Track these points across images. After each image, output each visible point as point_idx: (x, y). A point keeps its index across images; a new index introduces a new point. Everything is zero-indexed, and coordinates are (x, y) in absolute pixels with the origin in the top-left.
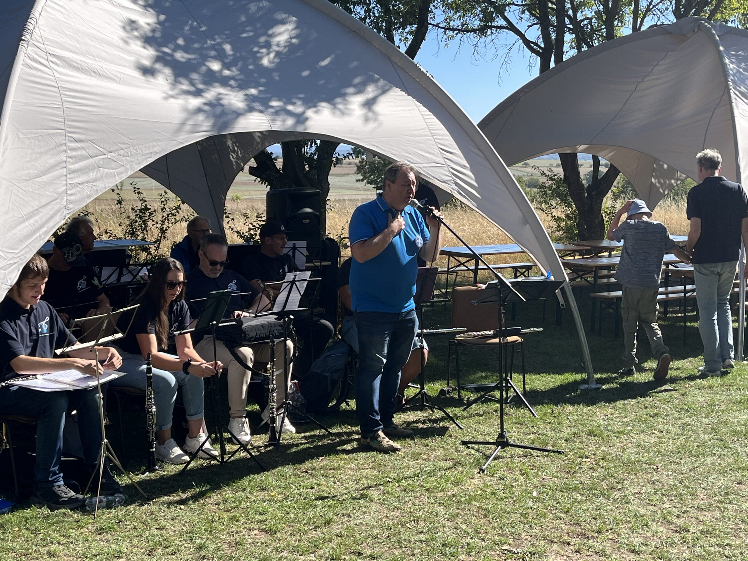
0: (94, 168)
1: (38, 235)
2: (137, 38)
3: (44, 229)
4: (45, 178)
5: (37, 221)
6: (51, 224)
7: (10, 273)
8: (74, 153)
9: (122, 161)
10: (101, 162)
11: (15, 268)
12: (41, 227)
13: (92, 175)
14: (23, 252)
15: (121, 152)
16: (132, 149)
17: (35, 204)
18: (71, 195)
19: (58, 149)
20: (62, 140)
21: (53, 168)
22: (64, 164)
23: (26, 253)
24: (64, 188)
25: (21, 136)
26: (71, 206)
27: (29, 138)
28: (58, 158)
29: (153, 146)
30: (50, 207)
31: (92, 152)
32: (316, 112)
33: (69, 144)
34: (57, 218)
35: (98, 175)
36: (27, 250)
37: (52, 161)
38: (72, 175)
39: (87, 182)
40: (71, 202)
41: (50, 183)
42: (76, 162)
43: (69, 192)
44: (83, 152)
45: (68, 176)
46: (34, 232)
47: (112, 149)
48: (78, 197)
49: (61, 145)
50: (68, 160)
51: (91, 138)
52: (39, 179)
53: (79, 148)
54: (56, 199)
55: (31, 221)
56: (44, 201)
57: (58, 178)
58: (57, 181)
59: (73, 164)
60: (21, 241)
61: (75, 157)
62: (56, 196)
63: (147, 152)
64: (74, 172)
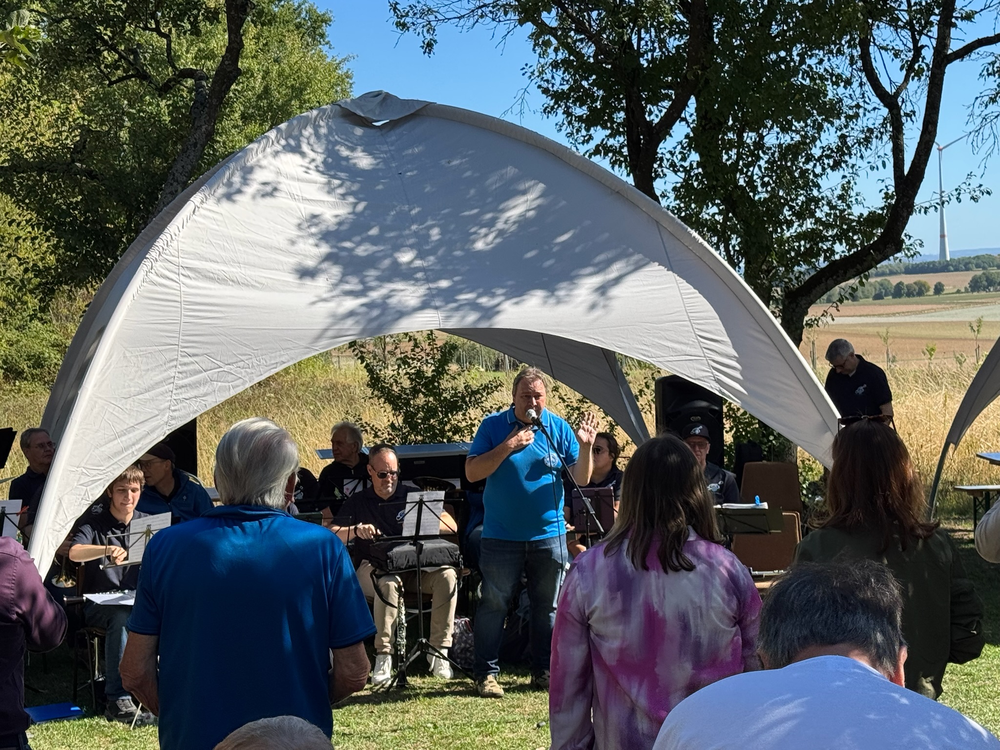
3: (138, 446)
5: (130, 439)
7: (93, 489)
8: (185, 368)
10: (216, 375)
11: (100, 485)
12: (134, 444)
13: (202, 390)
15: (241, 364)
17: (131, 422)
18: (175, 411)
20: (174, 355)
22: (172, 380)
23: (114, 469)
25: (128, 354)
26: (173, 422)
27: (136, 356)
29: (281, 356)
30: (148, 423)
31: (206, 366)
33: (180, 359)
34: (155, 435)
35: (210, 390)
37: (158, 378)
39: (196, 397)
40: (173, 418)
41: (152, 400)
43: (173, 408)
44: (197, 367)
45: (174, 391)
48: (183, 412)
49: (171, 361)
51: (208, 351)
52: (141, 397)
53: (192, 363)
54: (157, 415)
55: (124, 438)
57: (162, 394)
59: (182, 379)
60: (110, 458)
64: (182, 387)
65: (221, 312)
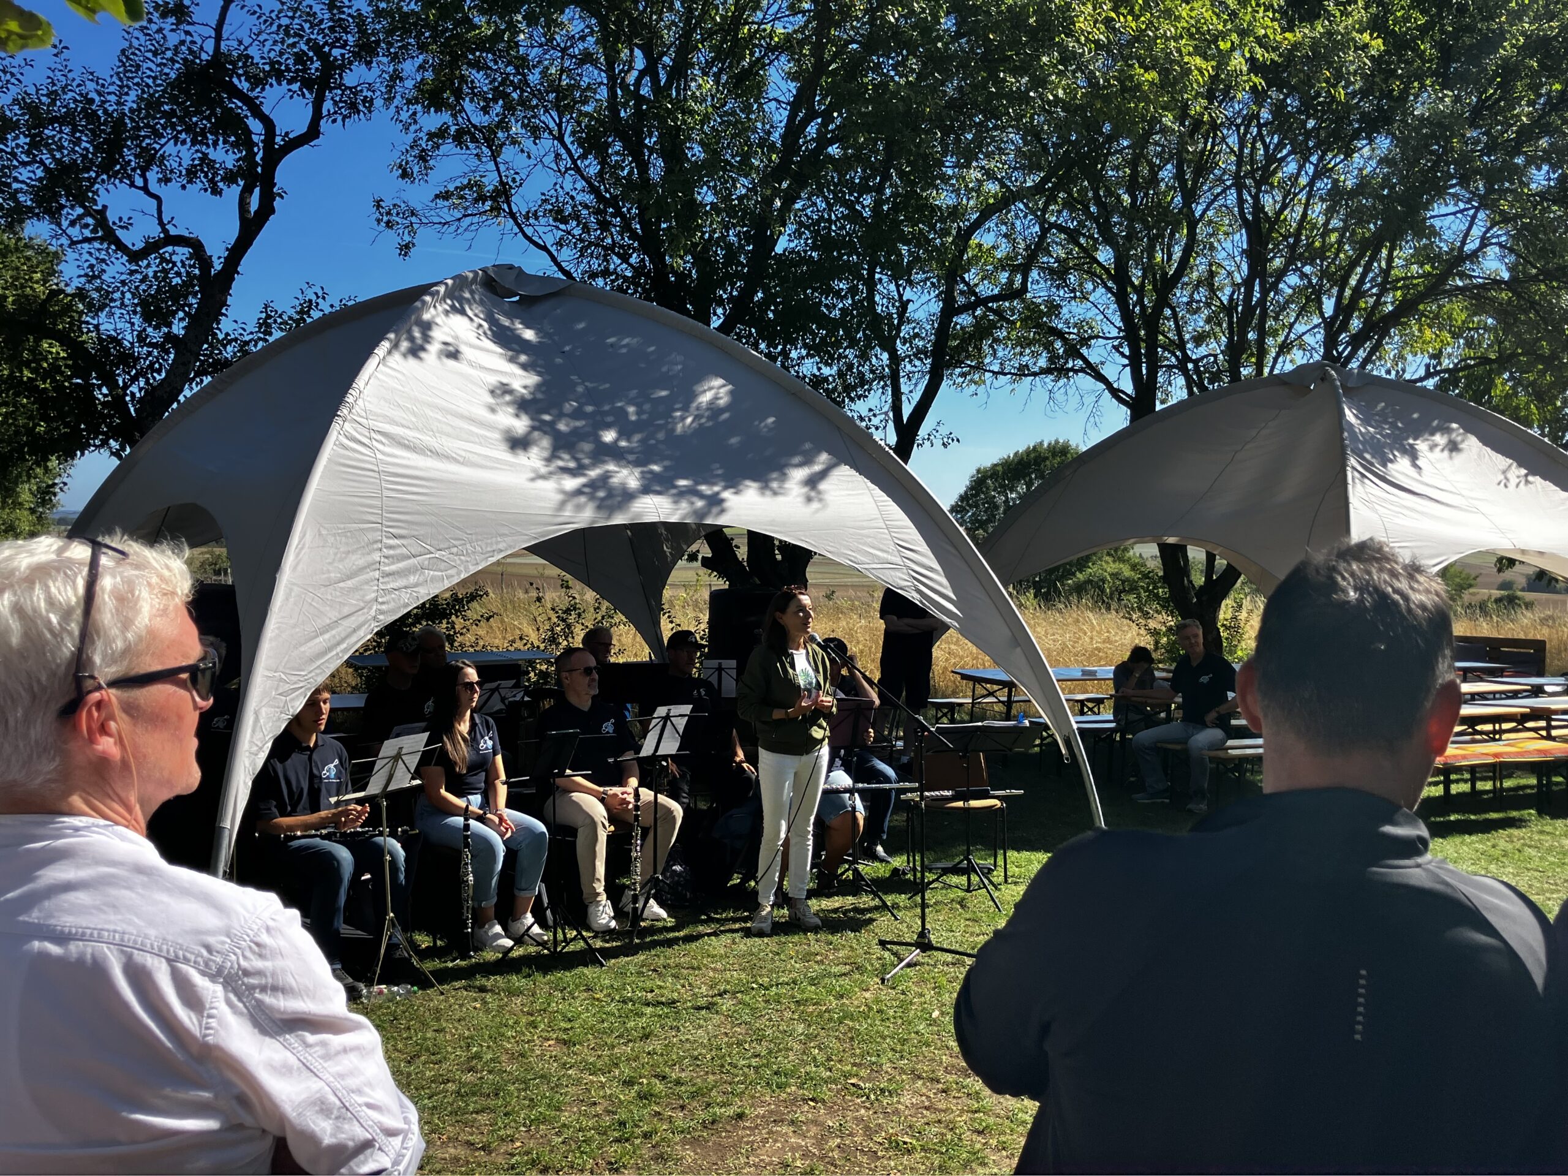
0: (417, 570)
1: (334, 653)
3: (343, 646)
4: (350, 583)
5: (334, 636)
6: (353, 639)
7: (292, 700)
8: (391, 552)
9: (455, 561)
10: (426, 562)
11: (301, 694)
12: (338, 644)
13: (412, 579)
14: (313, 674)
15: (455, 550)
16: (468, 546)
17: (334, 615)
18: (382, 603)
19: (371, 547)
20: (377, 535)
21: (361, 570)
22: (377, 566)
23: (317, 675)
24: (373, 595)
25: (324, 532)
26: (381, 617)
27: (334, 535)
28: (369, 559)
29: (497, 543)
30: (353, 618)
31: (414, 549)
32: (736, 493)
33: (385, 540)
34: (361, 633)
35: (421, 579)
36: (318, 671)
37: (361, 562)
38: (386, 579)
39: (406, 587)
40: (382, 612)
41: (356, 589)
42: (393, 563)
43: (380, 600)
44: (404, 551)
45: (381, 580)
46: (330, 649)
47: (442, 546)
48: (392, 605)
49: (376, 542)
50: (383, 559)
51: (416, 533)
52: (342, 585)
53: (399, 546)
54: (363, 608)
55: (327, 636)
56: (346, 610)
57: (367, 582)
58: (366, 587)
59: (389, 565)
60: (312, 660)
61: (392, 557)
62: (362, 604)
63: (489, 549)
64: (389, 575)
65: (427, 487)
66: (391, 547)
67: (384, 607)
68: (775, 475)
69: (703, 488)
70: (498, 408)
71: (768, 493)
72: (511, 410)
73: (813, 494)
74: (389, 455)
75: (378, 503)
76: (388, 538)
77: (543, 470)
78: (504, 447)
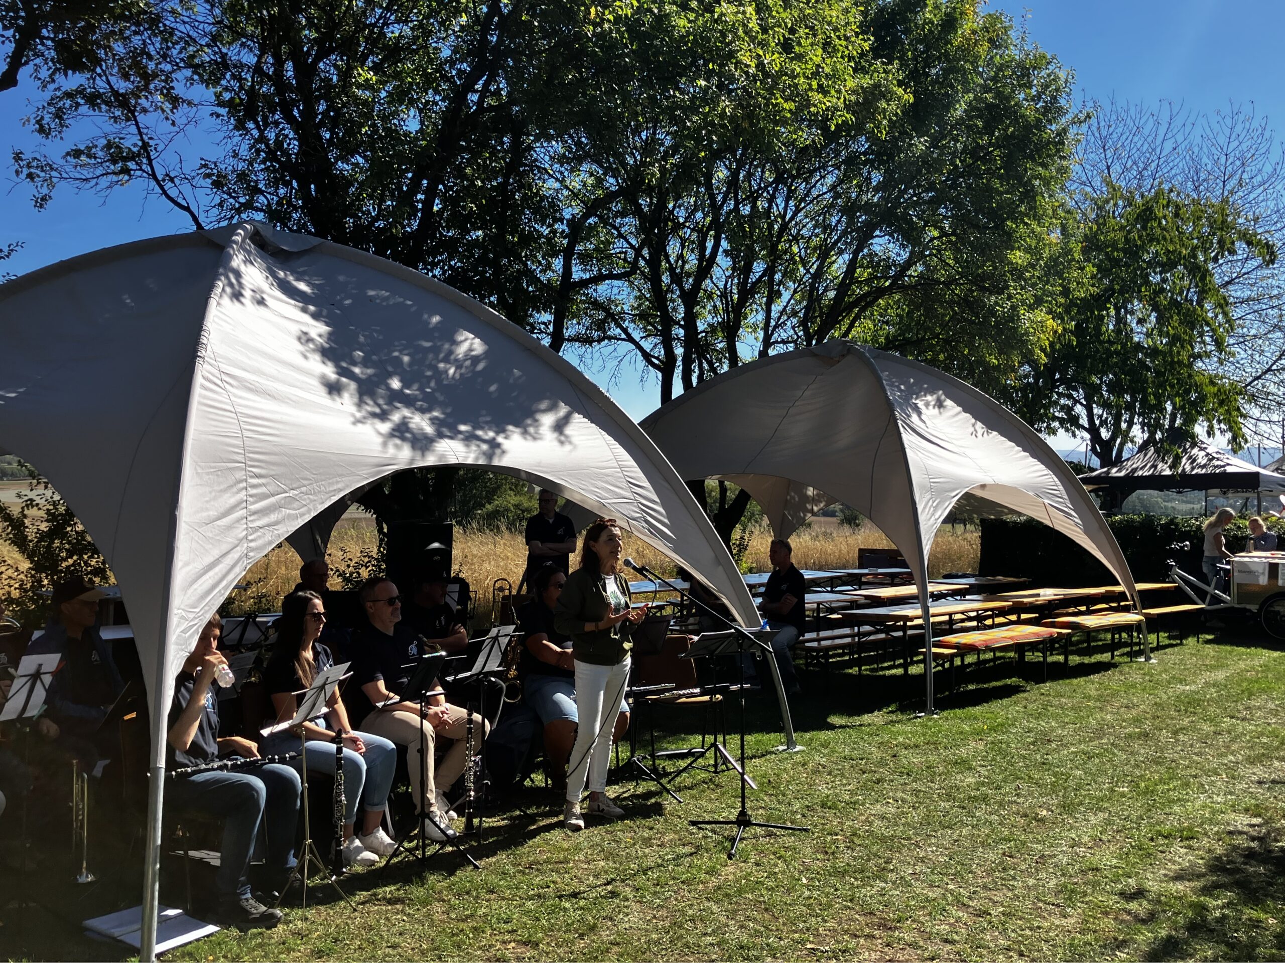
0: (276, 508)
1: (217, 590)
2: (314, 350)
3: (224, 583)
4: (224, 522)
6: (231, 577)
8: (254, 491)
9: (305, 500)
10: (283, 501)
13: (273, 517)
14: (203, 611)
15: (304, 489)
16: (314, 485)
17: (216, 553)
18: (252, 541)
19: (238, 486)
20: (240, 475)
21: (233, 508)
22: (244, 505)
24: (244, 533)
26: (251, 554)
27: (208, 473)
28: (238, 497)
29: (337, 482)
30: (230, 556)
31: (272, 488)
32: (506, 438)
33: (249, 480)
34: (237, 570)
35: (280, 516)
36: (207, 608)
37: (233, 501)
38: (253, 518)
39: (269, 525)
40: (252, 550)
41: (229, 528)
42: (256, 502)
43: (249, 538)
44: (264, 490)
45: (249, 518)
46: (214, 587)
47: (294, 486)
48: (259, 543)
49: (241, 481)
50: (249, 499)
51: (272, 473)
52: (219, 523)
53: (260, 485)
54: (237, 546)
55: (211, 573)
56: (224, 548)
57: (238, 520)
58: (237, 525)
59: (253, 503)
60: (202, 597)
61: (256, 496)
62: (236, 542)
63: (331, 489)
64: (255, 513)
66: (254, 486)
67: (252, 544)
68: (529, 421)
69: (480, 433)
70: (308, 355)
71: (529, 437)
72: (317, 357)
73: (563, 438)
74: (240, 397)
75: (239, 442)
76: (251, 477)
77: (358, 415)
78: (322, 391)
